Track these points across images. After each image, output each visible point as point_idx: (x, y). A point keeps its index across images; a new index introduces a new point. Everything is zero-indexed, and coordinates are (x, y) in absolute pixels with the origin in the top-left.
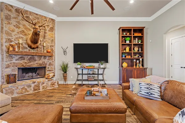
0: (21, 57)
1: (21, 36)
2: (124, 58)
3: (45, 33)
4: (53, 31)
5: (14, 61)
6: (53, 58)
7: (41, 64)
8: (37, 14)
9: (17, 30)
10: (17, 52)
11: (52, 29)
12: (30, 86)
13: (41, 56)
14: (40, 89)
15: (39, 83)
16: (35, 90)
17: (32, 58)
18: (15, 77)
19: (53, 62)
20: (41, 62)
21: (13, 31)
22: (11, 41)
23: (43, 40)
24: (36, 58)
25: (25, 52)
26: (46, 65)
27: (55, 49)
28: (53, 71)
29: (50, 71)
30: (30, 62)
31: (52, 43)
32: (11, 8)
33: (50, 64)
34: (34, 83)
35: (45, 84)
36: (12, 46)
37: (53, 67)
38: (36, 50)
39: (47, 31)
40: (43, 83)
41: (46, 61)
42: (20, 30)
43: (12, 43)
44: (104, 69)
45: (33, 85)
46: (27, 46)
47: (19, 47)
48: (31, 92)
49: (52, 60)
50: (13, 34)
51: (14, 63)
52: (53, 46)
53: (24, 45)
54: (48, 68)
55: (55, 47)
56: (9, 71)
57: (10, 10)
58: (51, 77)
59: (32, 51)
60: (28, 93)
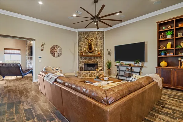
0: (85, 58)
1: (85, 46)
2: (163, 56)
3: (97, 42)
4: (102, 40)
5: (83, 60)
6: (102, 58)
7: (95, 62)
8: (92, 32)
9: (84, 44)
10: (83, 55)
11: (102, 38)
12: (87, 74)
13: (95, 57)
14: (92, 77)
15: (92, 73)
16: (90, 76)
17: (90, 58)
18: (83, 68)
19: (102, 60)
20: (95, 61)
21: (82, 45)
22: (82, 50)
23: (96, 47)
24: (93, 58)
25: (87, 55)
26: (98, 63)
27: (104, 52)
28: (102, 66)
29: (100, 66)
30: (90, 61)
31: (101, 48)
32: (81, 33)
33: (100, 62)
34: (90, 72)
35: (95, 74)
36: (81, 52)
37: (102, 64)
38: (92, 53)
39: (98, 41)
40: (94, 74)
41: (98, 60)
42: (85, 43)
43: (82, 51)
44: (141, 67)
45: (89, 74)
46: (88, 52)
47: (84, 53)
48: (88, 77)
49: (101, 59)
50: (82, 46)
51: (83, 61)
52: (102, 50)
53: (87, 51)
54: (99, 64)
55: (103, 50)
56: (81, 65)
57: (81, 35)
58: (99, 70)
59: (90, 54)
60: (86, 77)
